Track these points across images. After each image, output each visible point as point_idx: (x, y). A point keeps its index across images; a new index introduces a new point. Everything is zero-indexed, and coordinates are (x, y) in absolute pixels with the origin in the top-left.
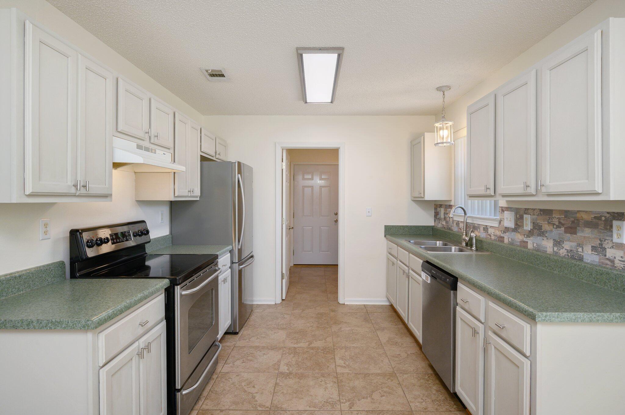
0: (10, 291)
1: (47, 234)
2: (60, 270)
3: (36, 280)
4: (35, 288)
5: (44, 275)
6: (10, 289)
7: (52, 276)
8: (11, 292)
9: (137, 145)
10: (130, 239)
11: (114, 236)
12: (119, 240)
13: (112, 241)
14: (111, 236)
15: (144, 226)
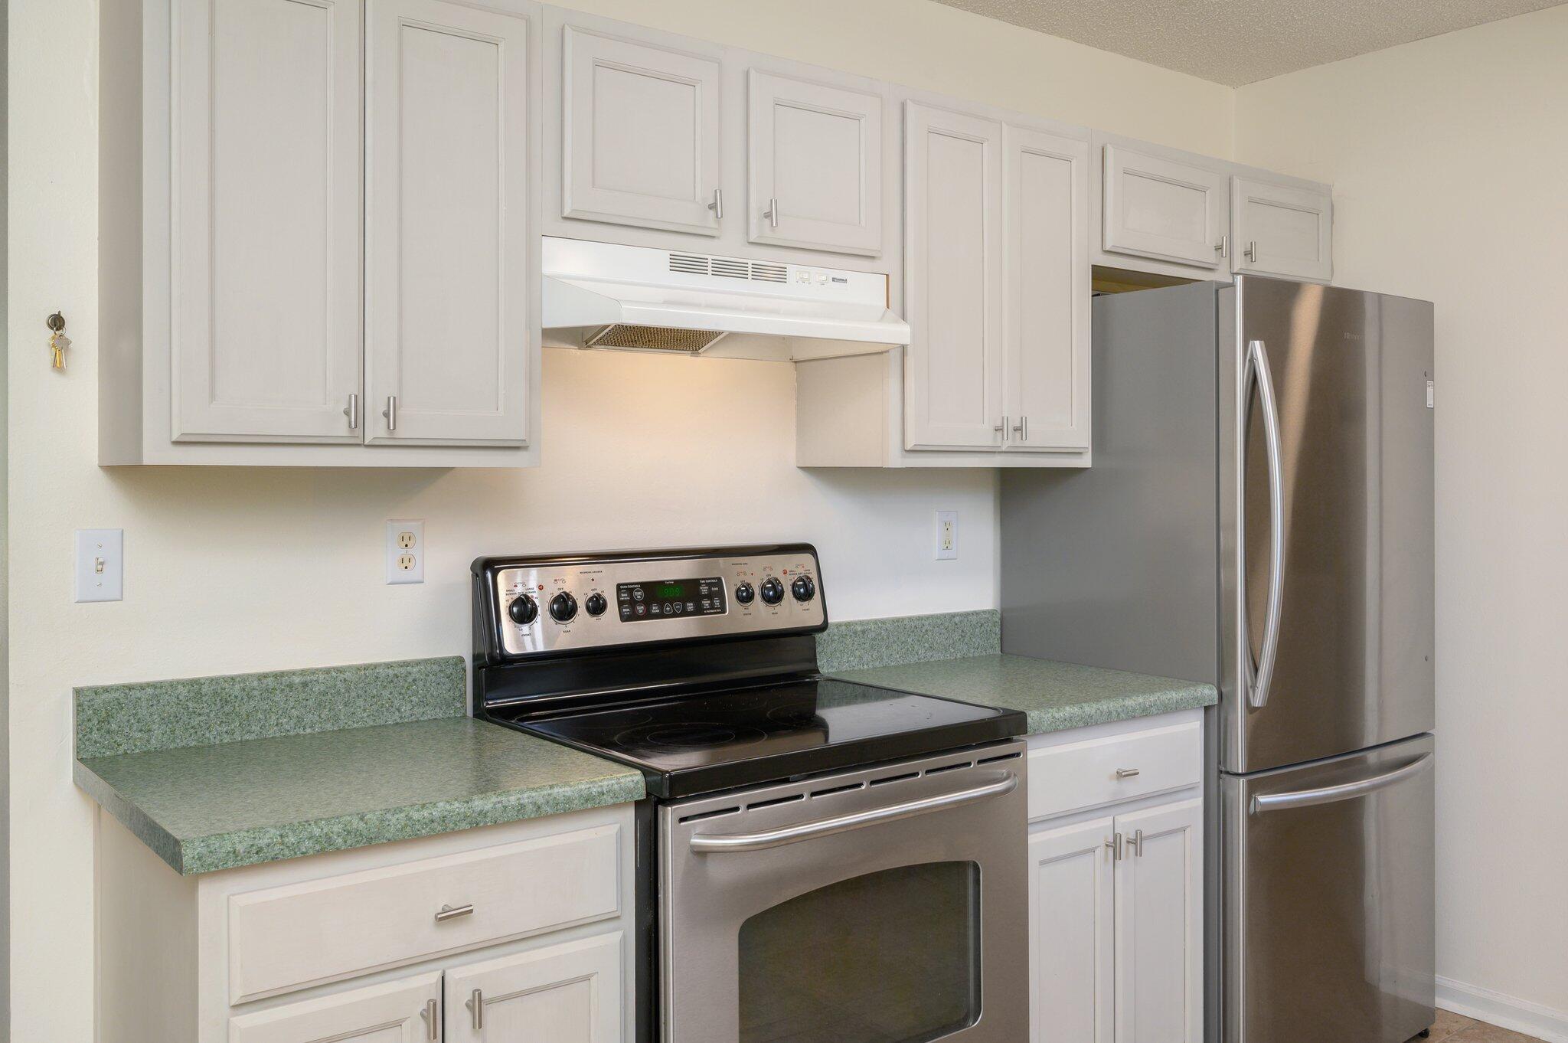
0: (273, 721)
1: (410, 566)
2: (444, 684)
3: (360, 702)
4: (355, 725)
5: (386, 693)
6: (274, 717)
7: (413, 698)
8: (277, 725)
9: (673, 257)
10: (718, 610)
11: (638, 591)
12: (661, 608)
13: (626, 608)
14: (624, 593)
15: (797, 566)
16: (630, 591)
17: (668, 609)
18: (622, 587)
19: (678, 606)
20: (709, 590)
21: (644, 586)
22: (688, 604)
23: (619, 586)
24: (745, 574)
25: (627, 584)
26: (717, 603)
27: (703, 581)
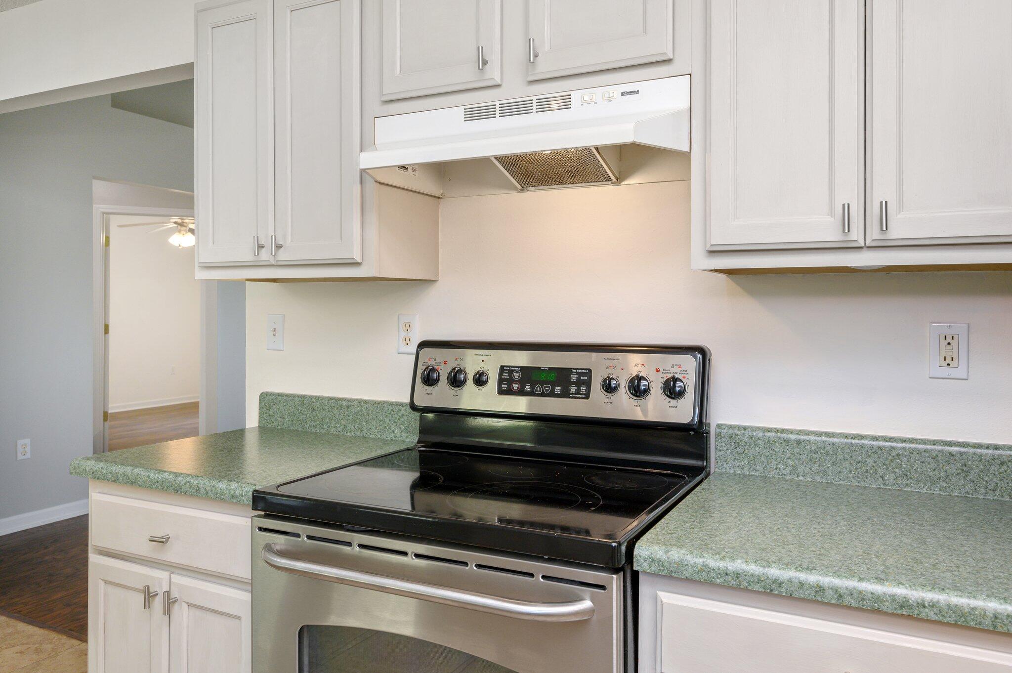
1: (409, 343)
9: (467, 111)
10: (582, 396)
11: (517, 372)
12: (532, 387)
13: (504, 384)
14: (506, 373)
15: (673, 366)
16: (511, 372)
17: (538, 389)
18: (505, 368)
19: (547, 388)
20: (578, 378)
21: (523, 369)
22: (556, 388)
23: (502, 367)
24: (615, 368)
25: (509, 367)
26: (583, 389)
27: (574, 371)
